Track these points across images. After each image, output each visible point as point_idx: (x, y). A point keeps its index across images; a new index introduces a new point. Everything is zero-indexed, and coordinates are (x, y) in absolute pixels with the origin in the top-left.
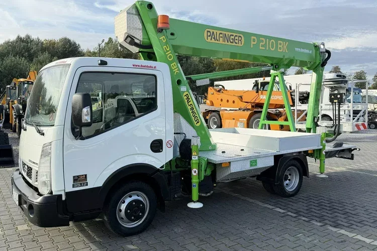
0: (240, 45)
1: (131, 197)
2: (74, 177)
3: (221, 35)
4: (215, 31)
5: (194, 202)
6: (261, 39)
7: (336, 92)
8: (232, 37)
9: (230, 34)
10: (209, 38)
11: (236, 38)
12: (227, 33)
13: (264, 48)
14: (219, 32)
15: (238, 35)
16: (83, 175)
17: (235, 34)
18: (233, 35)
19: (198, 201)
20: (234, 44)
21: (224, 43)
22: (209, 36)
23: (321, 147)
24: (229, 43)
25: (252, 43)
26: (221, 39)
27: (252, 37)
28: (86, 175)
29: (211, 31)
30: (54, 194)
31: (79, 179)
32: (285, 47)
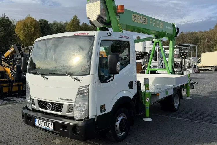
0: (146, 24)
1: (120, 117)
2: (100, 106)
3: (139, 18)
4: (136, 15)
5: (147, 118)
6: (154, 21)
7: (183, 51)
8: (143, 19)
9: (142, 17)
10: (134, 19)
11: (145, 19)
12: (141, 17)
13: (155, 26)
14: (138, 16)
15: (145, 18)
16: (104, 105)
17: (144, 17)
18: (143, 18)
19: (149, 117)
20: (144, 23)
21: (140, 22)
22: (134, 18)
23: (188, 82)
24: (142, 23)
25: (151, 23)
26: (139, 20)
27: (151, 20)
28: (105, 105)
29: (135, 15)
30: (90, 118)
31: (102, 108)
32: (163, 26)
